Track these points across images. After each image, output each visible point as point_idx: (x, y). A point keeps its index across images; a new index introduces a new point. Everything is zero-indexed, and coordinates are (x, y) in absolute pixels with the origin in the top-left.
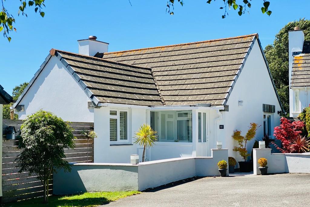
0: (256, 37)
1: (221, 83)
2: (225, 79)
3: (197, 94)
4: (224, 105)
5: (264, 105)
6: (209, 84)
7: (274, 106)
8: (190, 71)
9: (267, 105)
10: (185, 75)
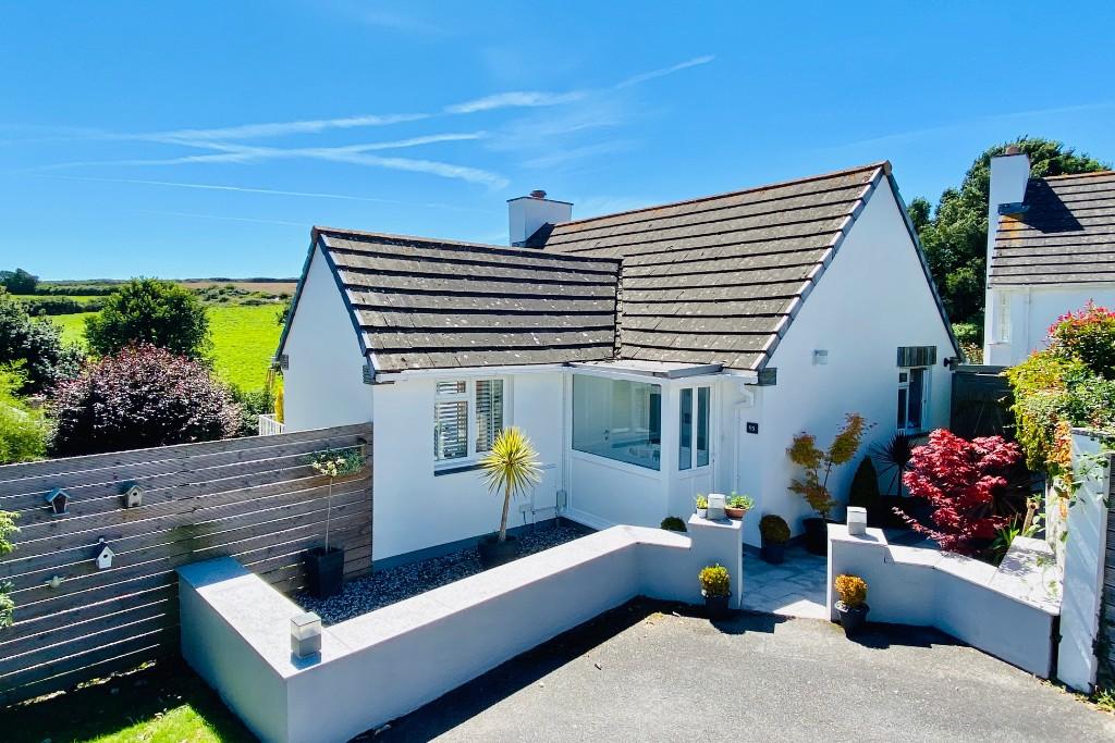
0: (883, 172)
1: (764, 302)
2: (775, 290)
3: (697, 330)
4: (756, 370)
5: (901, 351)
6: (734, 303)
7: (934, 349)
8: (699, 267)
9: (911, 348)
10: (685, 277)
